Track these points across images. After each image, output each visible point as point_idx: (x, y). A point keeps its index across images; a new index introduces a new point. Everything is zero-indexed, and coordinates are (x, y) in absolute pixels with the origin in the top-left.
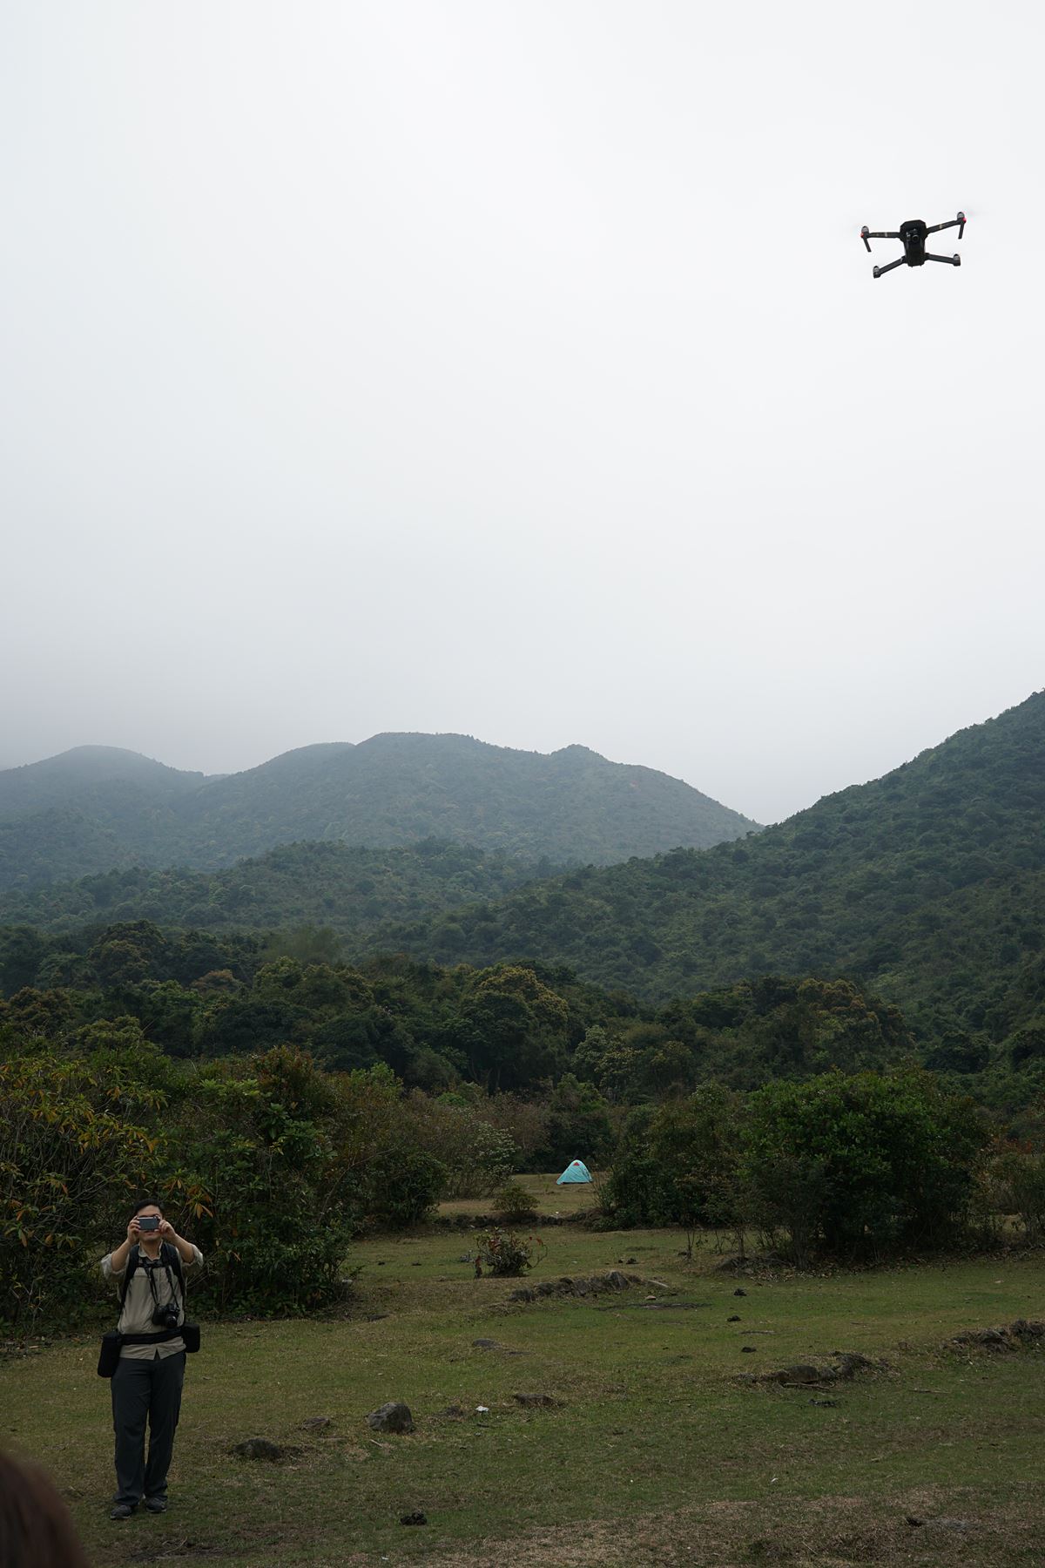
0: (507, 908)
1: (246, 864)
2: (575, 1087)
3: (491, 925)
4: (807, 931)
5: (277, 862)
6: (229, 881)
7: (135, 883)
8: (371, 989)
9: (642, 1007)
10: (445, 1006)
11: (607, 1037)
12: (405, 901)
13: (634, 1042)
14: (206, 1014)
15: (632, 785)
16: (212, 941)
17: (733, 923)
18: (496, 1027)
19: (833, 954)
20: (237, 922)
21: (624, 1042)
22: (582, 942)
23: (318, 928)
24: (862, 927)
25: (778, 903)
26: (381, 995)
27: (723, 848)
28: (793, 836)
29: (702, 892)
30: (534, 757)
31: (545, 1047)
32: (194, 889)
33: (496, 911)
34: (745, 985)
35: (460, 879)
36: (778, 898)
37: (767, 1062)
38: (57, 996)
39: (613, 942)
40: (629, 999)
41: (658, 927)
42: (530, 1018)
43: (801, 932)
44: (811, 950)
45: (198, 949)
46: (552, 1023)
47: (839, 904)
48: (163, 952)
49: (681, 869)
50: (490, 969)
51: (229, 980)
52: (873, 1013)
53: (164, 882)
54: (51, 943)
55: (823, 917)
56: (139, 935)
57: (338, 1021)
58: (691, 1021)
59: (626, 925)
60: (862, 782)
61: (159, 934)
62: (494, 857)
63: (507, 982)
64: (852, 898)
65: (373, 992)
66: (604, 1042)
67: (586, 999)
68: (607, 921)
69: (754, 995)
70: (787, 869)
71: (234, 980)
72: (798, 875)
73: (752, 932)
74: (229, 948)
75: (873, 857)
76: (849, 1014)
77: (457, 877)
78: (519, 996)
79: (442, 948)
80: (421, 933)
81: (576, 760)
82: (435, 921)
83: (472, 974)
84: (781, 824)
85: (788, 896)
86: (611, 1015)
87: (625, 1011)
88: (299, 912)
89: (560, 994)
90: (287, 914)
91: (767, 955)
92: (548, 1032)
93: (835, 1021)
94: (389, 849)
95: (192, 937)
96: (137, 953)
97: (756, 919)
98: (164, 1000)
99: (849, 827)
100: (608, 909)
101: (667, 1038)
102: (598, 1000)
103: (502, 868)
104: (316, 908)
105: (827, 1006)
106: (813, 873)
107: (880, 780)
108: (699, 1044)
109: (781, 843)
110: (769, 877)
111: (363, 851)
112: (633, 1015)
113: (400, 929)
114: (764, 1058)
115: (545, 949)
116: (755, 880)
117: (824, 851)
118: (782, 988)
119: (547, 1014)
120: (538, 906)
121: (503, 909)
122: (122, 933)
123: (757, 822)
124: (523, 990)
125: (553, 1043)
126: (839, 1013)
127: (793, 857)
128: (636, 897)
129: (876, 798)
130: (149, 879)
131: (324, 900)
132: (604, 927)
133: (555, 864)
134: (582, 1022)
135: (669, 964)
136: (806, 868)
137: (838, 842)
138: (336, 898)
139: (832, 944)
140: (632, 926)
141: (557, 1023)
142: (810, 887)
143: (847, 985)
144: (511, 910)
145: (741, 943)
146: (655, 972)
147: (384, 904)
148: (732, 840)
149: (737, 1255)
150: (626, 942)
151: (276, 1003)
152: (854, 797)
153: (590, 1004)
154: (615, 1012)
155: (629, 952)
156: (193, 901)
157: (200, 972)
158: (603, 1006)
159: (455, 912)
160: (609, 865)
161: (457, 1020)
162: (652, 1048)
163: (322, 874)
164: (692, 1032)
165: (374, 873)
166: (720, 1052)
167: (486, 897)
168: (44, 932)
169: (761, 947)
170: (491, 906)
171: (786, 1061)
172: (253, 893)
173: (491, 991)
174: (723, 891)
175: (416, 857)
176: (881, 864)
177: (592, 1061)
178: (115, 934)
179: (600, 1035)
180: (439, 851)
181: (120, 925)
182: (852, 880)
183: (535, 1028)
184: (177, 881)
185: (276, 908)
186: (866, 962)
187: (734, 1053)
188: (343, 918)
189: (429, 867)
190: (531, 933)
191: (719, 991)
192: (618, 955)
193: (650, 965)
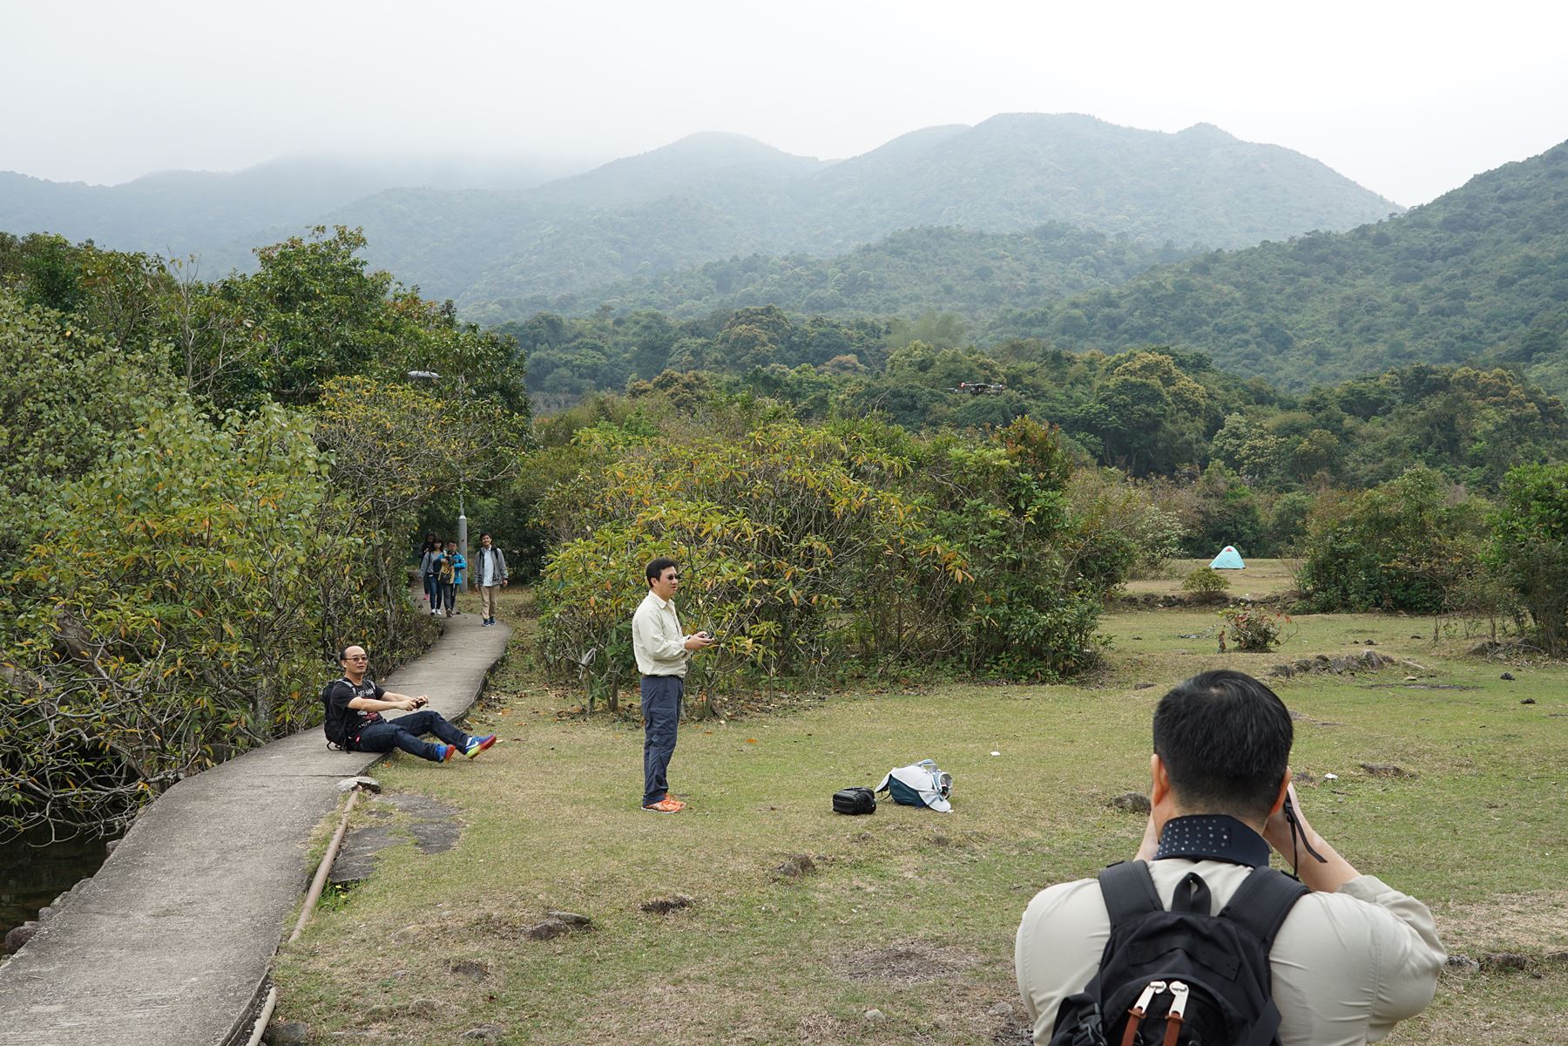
0: (1132, 294)
1: (864, 250)
2: (1222, 474)
3: (1114, 312)
4: (1452, 318)
5: (896, 247)
6: (848, 267)
7: (755, 270)
8: (1003, 373)
9: (1281, 396)
10: (1078, 392)
11: (1247, 425)
12: (1024, 287)
13: (1278, 430)
14: (841, 397)
15: (1263, 165)
16: (836, 326)
17: (1373, 309)
18: (1133, 413)
19: (1480, 343)
20: (856, 308)
21: (1266, 430)
22: (1209, 329)
23: (939, 315)
24: (1514, 315)
25: (1421, 290)
26: (1013, 380)
27: (1363, 231)
28: (1441, 217)
29: (1338, 277)
30: (1158, 137)
31: (1183, 434)
32: (813, 275)
33: (1121, 296)
34: (1393, 373)
35: (1080, 264)
36: (1421, 284)
37: (1419, 452)
38: (697, 379)
39: (1243, 330)
40: (1267, 387)
41: (1290, 314)
42: (1168, 405)
43: (1446, 319)
44: (1456, 338)
45: (824, 335)
46: (1189, 410)
47: (1489, 290)
48: (789, 337)
49: (1316, 253)
50: (1123, 355)
51: (855, 365)
52: (1532, 404)
53: (783, 268)
54: (681, 328)
55: (1471, 303)
56: (766, 320)
57: (973, 405)
58: (1336, 409)
59: (1257, 311)
60: (1521, 158)
61: (785, 320)
62: (1116, 242)
63: (1143, 368)
64: (1504, 283)
65: (1006, 376)
66: (1244, 430)
67: (1223, 387)
68: (1236, 307)
69: (1402, 383)
70: (1432, 252)
71: (859, 365)
72: (1445, 259)
73: (1392, 320)
74: (854, 333)
75: (1530, 239)
76: (1509, 405)
77: (1078, 262)
78: (1154, 381)
79: (1064, 334)
80: (1042, 319)
81: (1203, 138)
82: (1057, 307)
83: (1103, 360)
84: (1428, 205)
85: (1432, 282)
86: (1248, 403)
87: (1262, 398)
88: (917, 298)
89: (1196, 381)
90: (905, 300)
91: (1407, 344)
92: (1186, 419)
93: (1491, 412)
94: (1008, 234)
95: (817, 322)
96: (764, 338)
97: (1397, 306)
98: (800, 383)
99: (1504, 207)
100: (1238, 295)
101: (1313, 426)
102: (1236, 388)
103: (1124, 253)
104: (935, 294)
105: (1482, 396)
106: (1461, 257)
107: (1542, 156)
108: (1347, 433)
109: (1427, 226)
110: (1412, 261)
111: (981, 235)
112: (1271, 403)
113: (1021, 315)
114: (1417, 449)
115: (1171, 336)
116: (1397, 264)
117: (1475, 234)
118: (1433, 376)
119: (1183, 401)
120: (1163, 292)
121: (1127, 295)
122: (749, 318)
123: (1398, 203)
124: (1159, 376)
125: (1192, 429)
126: (1495, 404)
127: (1440, 240)
128: (1267, 282)
129: (1536, 176)
130: (769, 265)
131: (943, 286)
132: (1233, 314)
133: (1179, 248)
134: (1220, 410)
135: (1300, 353)
136: (1455, 252)
137: (1491, 223)
138: (955, 283)
139: (1480, 333)
140: (1262, 313)
141: (1195, 410)
142: (1458, 272)
143: (1505, 374)
144: (1135, 296)
145: (1379, 331)
146: (1285, 360)
147: (1003, 290)
148: (1374, 222)
149: (1486, 640)
150: (1255, 329)
151: (912, 387)
152: (1511, 175)
153: (1228, 391)
154: (1253, 400)
155: (1259, 339)
156: (813, 287)
157: (826, 357)
158: (1241, 394)
159: (1078, 298)
160: (1239, 249)
161: (1092, 406)
162: (1296, 436)
163: (940, 260)
164: (1340, 421)
165: (993, 259)
166: (1368, 442)
167: (1107, 283)
168: (672, 318)
169: (1401, 335)
170: (1114, 291)
171: (1440, 452)
172: (872, 279)
173: (1128, 377)
174: (1361, 276)
175: (1035, 242)
176: (1538, 248)
177: (1231, 449)
178: (742, 319)
179: (1240, 423)
180: (1059, 235)
181: (747, 310)
182: (1505, 265)
183: (1173, 414)
184: (795, 267)
185: (894, 294)
186: (1518, 351)
187: (1384, 442)
188: (961, 305)
189: (1049, 252)
190: (1156, 320)
191: (1365, 379)
192: (1247, 343)
193: (1281, 353)
